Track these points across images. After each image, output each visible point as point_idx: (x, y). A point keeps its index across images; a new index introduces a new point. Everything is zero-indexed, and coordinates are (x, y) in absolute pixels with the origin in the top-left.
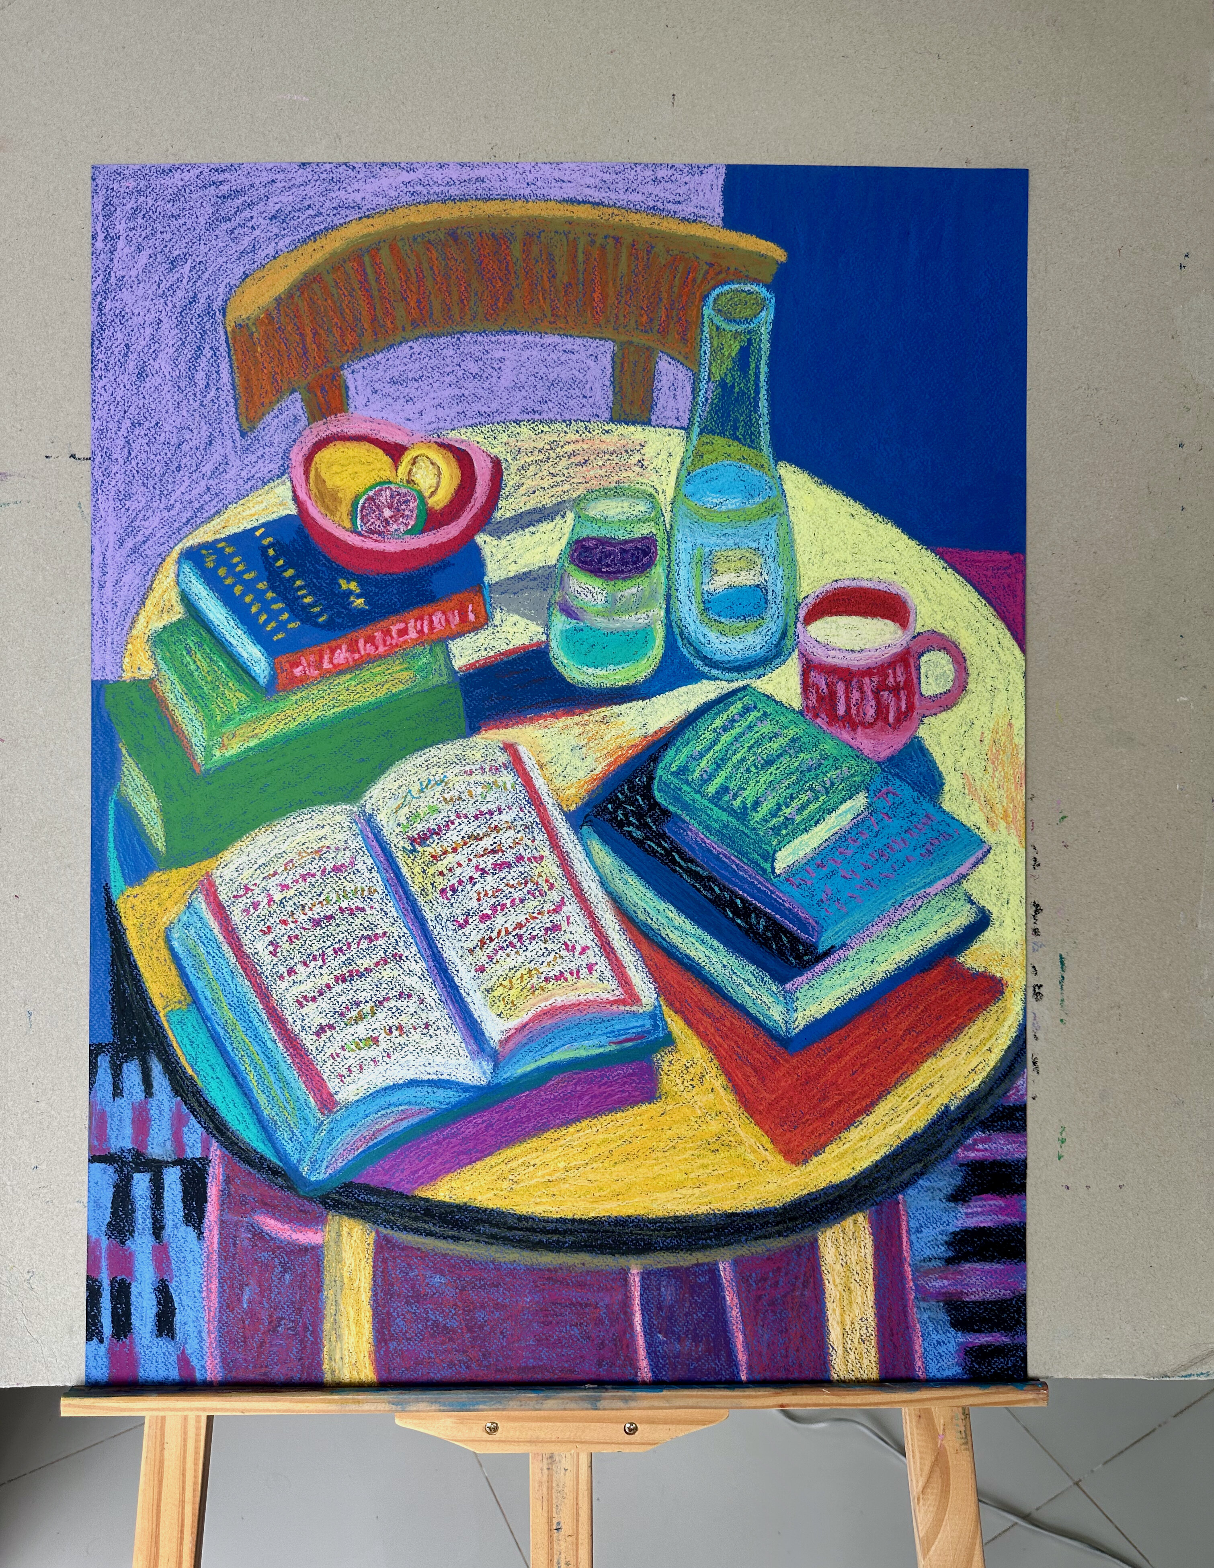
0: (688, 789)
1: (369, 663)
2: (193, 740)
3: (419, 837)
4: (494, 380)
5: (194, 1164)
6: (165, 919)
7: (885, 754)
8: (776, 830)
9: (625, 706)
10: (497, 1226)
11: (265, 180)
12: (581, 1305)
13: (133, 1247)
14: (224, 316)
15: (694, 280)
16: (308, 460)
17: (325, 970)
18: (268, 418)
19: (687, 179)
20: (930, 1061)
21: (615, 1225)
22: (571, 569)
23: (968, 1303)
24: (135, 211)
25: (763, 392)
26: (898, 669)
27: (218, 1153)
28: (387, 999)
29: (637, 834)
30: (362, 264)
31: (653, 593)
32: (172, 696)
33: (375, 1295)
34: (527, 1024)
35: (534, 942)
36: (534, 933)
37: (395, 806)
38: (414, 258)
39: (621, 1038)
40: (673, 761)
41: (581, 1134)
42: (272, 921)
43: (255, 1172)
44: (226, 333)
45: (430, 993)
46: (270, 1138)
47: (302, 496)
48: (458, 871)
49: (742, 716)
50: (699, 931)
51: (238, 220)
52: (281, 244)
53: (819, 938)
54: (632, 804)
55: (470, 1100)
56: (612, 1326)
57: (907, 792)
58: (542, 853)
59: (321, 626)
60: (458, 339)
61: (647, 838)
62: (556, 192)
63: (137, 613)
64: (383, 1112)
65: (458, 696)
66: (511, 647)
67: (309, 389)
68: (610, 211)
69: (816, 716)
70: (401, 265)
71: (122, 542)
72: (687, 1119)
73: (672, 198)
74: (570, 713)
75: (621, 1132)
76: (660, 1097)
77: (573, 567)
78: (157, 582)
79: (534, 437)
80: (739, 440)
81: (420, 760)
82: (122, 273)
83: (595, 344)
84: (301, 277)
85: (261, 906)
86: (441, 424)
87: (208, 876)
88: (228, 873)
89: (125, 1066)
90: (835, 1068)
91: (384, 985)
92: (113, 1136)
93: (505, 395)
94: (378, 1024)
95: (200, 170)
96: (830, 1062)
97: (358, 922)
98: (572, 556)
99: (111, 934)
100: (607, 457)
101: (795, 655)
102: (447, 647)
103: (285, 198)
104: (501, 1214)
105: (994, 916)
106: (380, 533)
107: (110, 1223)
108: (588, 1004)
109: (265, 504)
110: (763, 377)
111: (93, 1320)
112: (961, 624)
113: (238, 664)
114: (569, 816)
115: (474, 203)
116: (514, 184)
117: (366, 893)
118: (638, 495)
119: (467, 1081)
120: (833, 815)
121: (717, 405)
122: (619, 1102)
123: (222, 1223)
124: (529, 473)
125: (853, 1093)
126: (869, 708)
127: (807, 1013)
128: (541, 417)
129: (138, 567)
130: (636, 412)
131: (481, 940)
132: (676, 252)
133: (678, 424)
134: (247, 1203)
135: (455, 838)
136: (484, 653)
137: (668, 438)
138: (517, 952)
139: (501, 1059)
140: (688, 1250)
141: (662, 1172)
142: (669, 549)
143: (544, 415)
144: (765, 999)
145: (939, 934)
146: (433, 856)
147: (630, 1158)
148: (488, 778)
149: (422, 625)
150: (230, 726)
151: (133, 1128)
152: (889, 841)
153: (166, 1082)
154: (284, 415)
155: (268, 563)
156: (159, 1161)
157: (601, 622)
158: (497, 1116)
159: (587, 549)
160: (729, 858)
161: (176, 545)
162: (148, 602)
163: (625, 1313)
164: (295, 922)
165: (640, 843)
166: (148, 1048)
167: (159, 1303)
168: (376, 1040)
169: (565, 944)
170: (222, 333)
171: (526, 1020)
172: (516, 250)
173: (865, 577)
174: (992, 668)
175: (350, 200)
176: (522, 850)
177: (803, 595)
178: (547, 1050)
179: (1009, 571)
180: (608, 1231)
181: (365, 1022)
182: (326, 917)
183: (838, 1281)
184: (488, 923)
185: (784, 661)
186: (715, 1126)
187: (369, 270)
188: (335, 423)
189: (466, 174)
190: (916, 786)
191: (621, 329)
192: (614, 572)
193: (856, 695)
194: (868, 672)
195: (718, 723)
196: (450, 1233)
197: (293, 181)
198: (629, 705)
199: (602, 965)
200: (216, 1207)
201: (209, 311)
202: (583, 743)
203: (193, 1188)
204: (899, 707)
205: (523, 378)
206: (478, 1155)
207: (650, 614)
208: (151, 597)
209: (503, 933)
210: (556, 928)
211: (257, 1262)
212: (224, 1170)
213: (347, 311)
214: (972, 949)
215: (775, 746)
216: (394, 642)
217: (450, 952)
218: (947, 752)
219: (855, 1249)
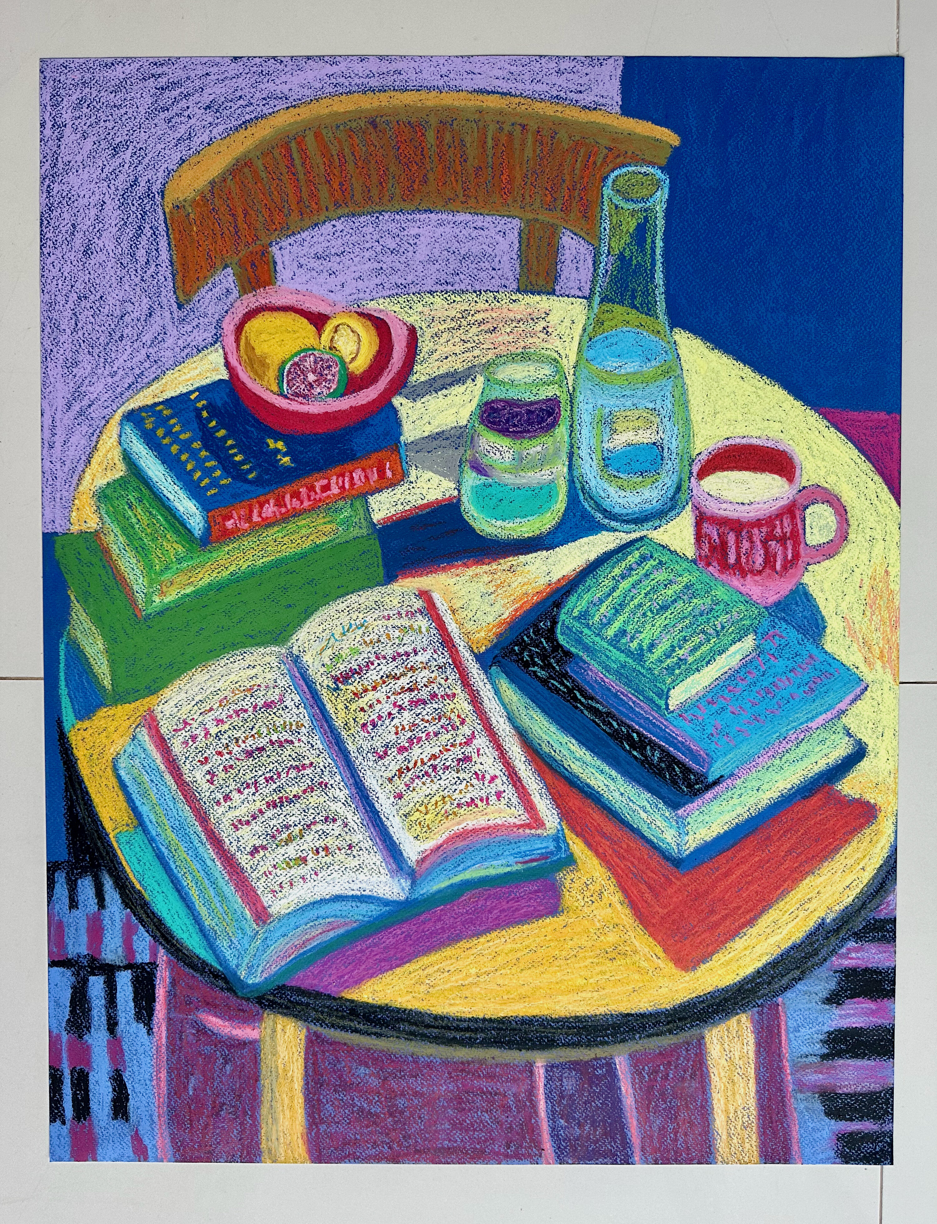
0: (590, 633)
1: (294, 516)
2: (135, 587)
3: (342, 677)
4: (410, 254)
5: (143, 969)
6: (112, 751)
7: (772, 599)
8: (670, 670)
9: (530, 555)
10: (415, 1024)
11: (200, 73)
12: (491, 1094)
13: (90, 1041)
14: (163, 198)
15: (595, 163)
16: (239, 329)
17: (257, 797)
18: (203, 291)
19: (588, 70)
20: (808, 878)
21: (522, 1024)
22: (481, 429)
23: (841, 1095)
24: (81, 101)
25: (659, 267)
26: (784, 520)
27: (165, 958)
28: (314, 823)
29: (542, 674)
30: (289, 150)
31: (558, 450)
32: (115, 547)
33: (307, 1084)
34: (441, 845)
35: (447, 772)
36: (447, 764)
37: (319, 649)
38: (336, 144)
39: (527, 858)
40: (575, 606)
41: (491, 944)
42: (209, 752)
43: (198, 975)
44: (164, 213)
45: (353, 817)
46: (211, 946)
47: (234, 362)
48: (378, 707)
49: (639, 565)
50: (599, 762)
51: (176, 109)
52: (215, 131)
53: (709, 769)
54: (537, 646)
55: (390, 913)
56: (518, 1112)
57: (793, 635)
58: (454, 691)
59: (250, 482)
60: (377, 218)
61: (551, 677)
62: (468, 84)
63: (83, 471)
64: (312, 924)
65: (377, 547)
66: (425, 501)
67: (240, 264)
68: (517, 100)
69: (708, 564)
70: (325, 151)
71: (69, 406)
72: (587, 931)
73: (573, 87)
74: (480, 562)
75: (526, 943)
76: (563, 912)
77: (482, 427)
78: (101, 442)
79: (447, 306)
80: (637, 309)
81: (342, 606)
82: (69, 158)
83: (503, 222)
84: (234, 162)
85: (198, 739)
86: (361, 295)
87: (151, 711)
88: (168, 709)
89: (79, 882)
90: (722, 886)
91: (311, 811)
92: (71, 944)
93: (420, 268)
94: (306, 845)
95: (141, 63)
96: (718, 880)
97: (287, 753)
98: (481, 417)
99: (65, 763)
100: (514, 324)
101: (689, 508)
102: (367, 502)
103: (219, 90)
104: (419, 1014)
105: (870, 748)
106: (305, 396)
107: (69, 1019)
108: (496, 827)
109: (199, 370)
110: (658, 251)
111: (56, 1105)
112: (843, 479)
113: (174, 516)
114: (479, 658)
115: (392, 94)
116: (429, 77)
117: (294, 727)
118: (542, 359)
119: (387, 896)
120: (723, 656)
121: (616, 277)
122: (525, 916)
123: (170, 1020)
124: (442, 340)
125: (739, 908)
126: (758, 557)
127: (698, 836)
128: (453, 288)
129: (84, 428)
130: (541, 282)
131: (399, 770)
132: (577, 138)
133: (580, 294)
134: (191, 1003)
135: (374, 678)
136: (400, 507)
137: (571, 307)
138: (432, 781)
139: (418, 877)
140: (587, 1046)
141: (565, 978)
142: (571, 410)
143: (456, 286)
144: (659, 824)
145: (819, 765)
146: (355, 694)
147: (536, 965)
148: (405, 622)
149: (343, 482)
150: (167, 576)
151: (88, 937)
152: (775, 679)
153: (117, 896)
154: (217, 289)
155: (202, 424)
156: (111, 965)
157: (509, 478)
158: (414, 928)
159: (495, 410)
160: (626, 696)
161: (118, 408)
162: (94, 461)
163: (531, 1101)
164: (230, 753)
165: (544, 682)
166: (99, 865)
167: (114, 1090)
168: (304, 860)
169: (476, 773)
170: (161, 214)
171: (440, 841)
172: (431, 136)
173: (755, 435)
174: (871, 520)
175: (278, 92)
176: (436, 688)
177: (697, 452)
178: (459, 869)
179: (886, 430)
180: (515, 1030)
181: (295, 844)
182: (258, 749)
183: (722, 1074)
184: (405, 754)
185: (679, 514)
186: (612, 938)
187: (295, 155)
188: (264, 295)
189: (385, 67)
190: (800, 629)
191: (528, 208)
192: (521, 432)
193: (746, 545)
194: (758, 523)
195: (617, 571)
196: (374, 1030)
197: (226, 74)
198: (534, 555)
199: (510, 792)
200: (163, 1007)
201: (149, 194)
202: (492, 590)
203: (142, 990)
204: (786, 556)
205: (436, 252)
206: (398, 962)
207: (554, 470)
208: (96, 456)
209: (419, 764)
210: (467, 759)
211: (201, 1055)
212: (170, 974)
213: (275, 193)
214: (849, 778)
215: (670, 592)
216: (318, 497)
217: (371, 781)
218: (829, 598)
219: (739, 1046)
